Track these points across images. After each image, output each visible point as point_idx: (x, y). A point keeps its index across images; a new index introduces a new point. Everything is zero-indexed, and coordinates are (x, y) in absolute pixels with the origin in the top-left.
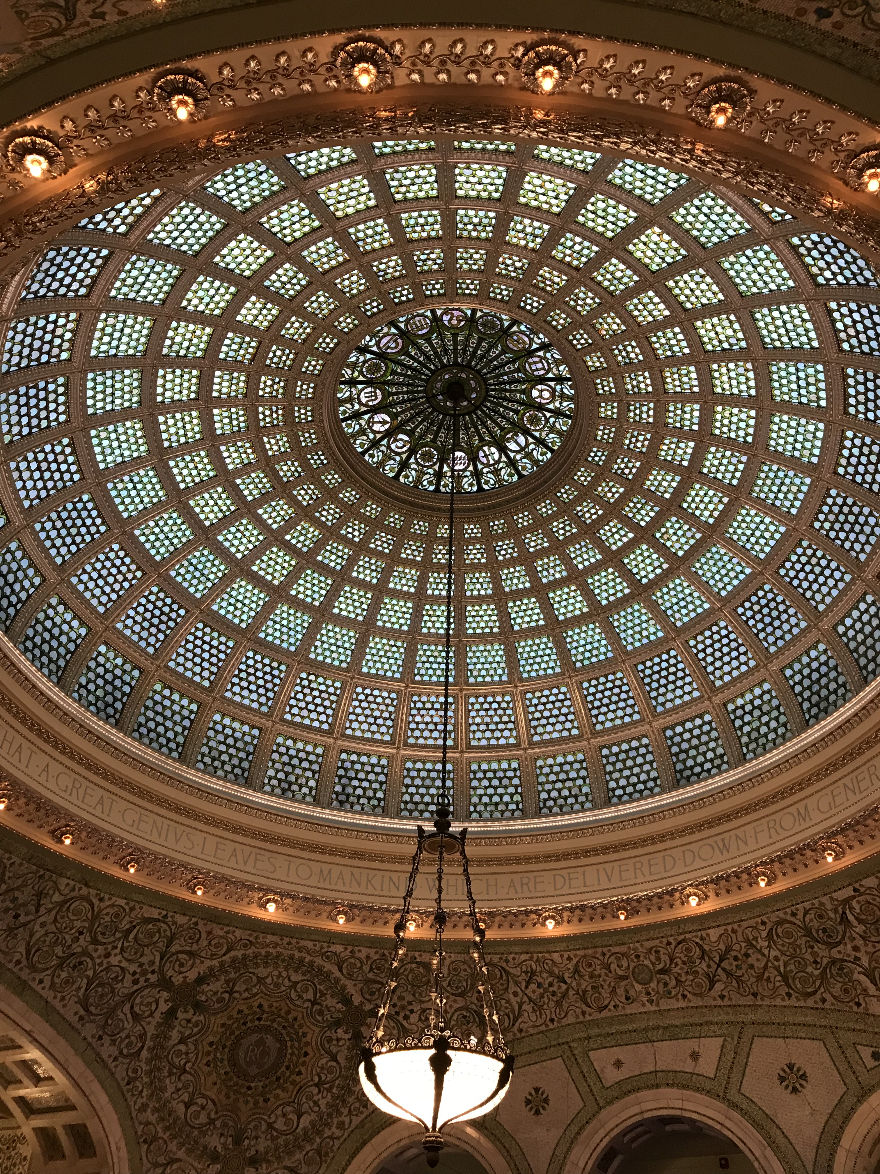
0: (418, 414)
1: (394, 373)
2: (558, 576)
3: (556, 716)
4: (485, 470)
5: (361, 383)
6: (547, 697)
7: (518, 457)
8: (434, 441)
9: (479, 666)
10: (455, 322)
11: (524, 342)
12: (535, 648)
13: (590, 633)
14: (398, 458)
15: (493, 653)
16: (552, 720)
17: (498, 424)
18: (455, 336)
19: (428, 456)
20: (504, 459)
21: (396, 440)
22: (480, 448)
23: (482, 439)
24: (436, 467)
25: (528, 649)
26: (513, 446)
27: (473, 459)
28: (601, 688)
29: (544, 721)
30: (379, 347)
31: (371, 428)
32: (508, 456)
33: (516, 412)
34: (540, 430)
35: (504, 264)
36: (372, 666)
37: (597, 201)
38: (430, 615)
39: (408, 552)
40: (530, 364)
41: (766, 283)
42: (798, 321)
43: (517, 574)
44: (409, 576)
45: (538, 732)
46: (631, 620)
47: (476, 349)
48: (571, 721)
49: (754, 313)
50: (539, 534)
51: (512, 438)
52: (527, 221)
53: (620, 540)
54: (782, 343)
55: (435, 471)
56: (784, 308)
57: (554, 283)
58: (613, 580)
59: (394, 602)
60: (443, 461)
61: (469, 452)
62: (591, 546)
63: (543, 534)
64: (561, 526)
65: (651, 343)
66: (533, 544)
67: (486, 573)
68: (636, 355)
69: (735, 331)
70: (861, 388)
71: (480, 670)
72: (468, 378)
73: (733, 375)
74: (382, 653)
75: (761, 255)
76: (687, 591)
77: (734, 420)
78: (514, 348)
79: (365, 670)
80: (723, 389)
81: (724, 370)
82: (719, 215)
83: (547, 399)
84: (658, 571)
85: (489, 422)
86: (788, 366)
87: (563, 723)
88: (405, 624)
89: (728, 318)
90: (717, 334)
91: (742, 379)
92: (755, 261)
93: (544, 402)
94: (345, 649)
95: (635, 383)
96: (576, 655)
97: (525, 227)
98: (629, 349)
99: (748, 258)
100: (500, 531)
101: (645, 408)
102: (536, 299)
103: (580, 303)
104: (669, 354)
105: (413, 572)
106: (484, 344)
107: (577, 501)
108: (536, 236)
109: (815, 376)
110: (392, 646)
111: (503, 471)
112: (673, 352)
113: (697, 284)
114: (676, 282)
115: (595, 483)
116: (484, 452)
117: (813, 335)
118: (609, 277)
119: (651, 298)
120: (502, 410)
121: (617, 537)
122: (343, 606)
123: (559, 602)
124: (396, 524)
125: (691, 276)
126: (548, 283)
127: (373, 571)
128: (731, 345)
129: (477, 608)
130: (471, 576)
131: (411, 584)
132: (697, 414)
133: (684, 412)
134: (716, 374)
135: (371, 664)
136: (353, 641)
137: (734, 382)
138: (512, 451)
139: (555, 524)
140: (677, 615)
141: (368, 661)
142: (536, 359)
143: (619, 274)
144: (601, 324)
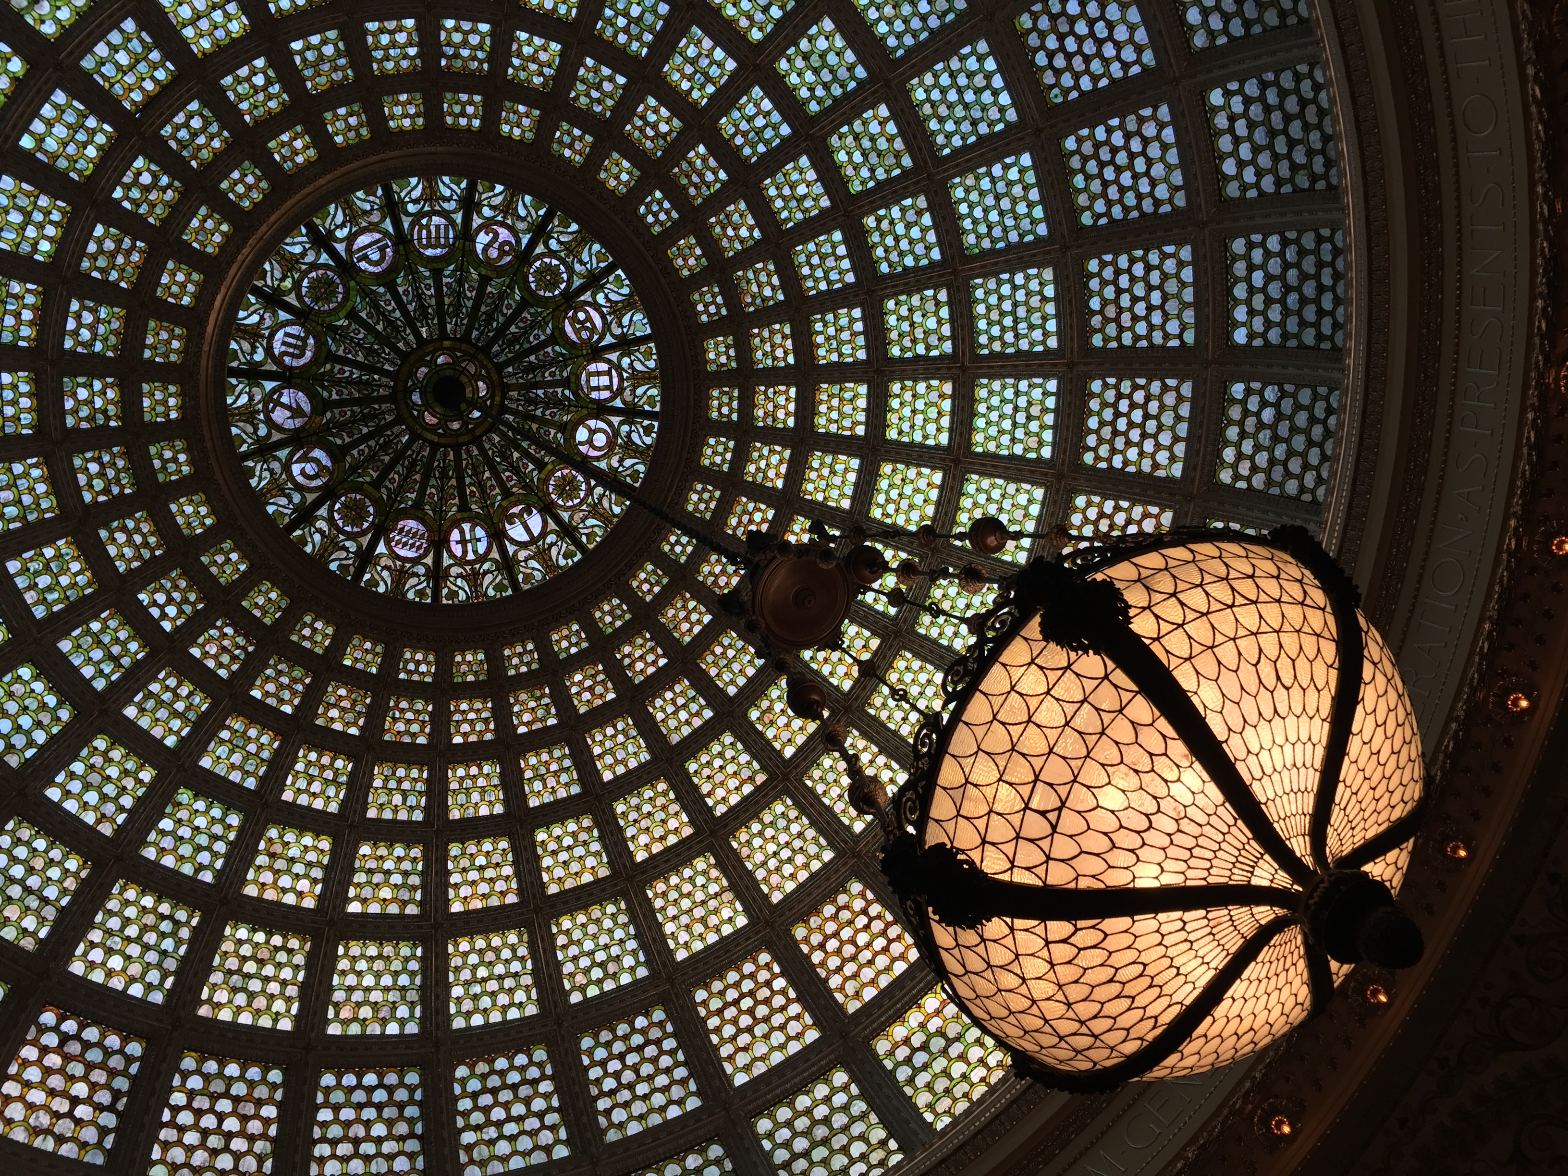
0: (365, 419)
1: (353, 315)
2: (562, 793)
3: (520, 1119)
4: (454, 571)
5: (288, 308)
6: (502, 1073)
8: (377, 484)
9: (358, 996)
10: (494, 253)
11: (593, 329)
12: (490, 956)
13: (608, 923)
14: (297, 498)
15: (396, 965)
16: (511, 1128)
17: (502, 484)
18: (485, 280)
19: (354, 513)
20: (495, 554)
21: (305, 459)
22: (456, 523)
23: (464, 507)
24: (365, 541)
25: (473, 959)
26: (517, 532)
27: (439, 543)
28: (618, 1047)
30: (349, 249)
31: (267, 413)
32: (503, 551)
33: (540, 465)
34: (573, 509)
35: (643, 118)
36: (99, 960)
37: (820, 33)
38: (273, 856)
39: (271, 687)
40: (590, 374)
41: (1005, 230)
42: (1035, 301)
43: (481, 782)
44: (252, 748)
45: (475, 1155)
46: (689, 894)
47: (510, 320)
48: (553, 1128)
49: (975, 288)
50: (543, 696)
51: (520, 515)
52: (707, 43)
53: (688, 723)
54: (1004, 344)
55: (359, 547)
56: (1019, 279)
57: (703, 181)
58: (664, 808)
59: (200, 805)
60: (381, 531)
61: (435, 526)
62: (633, 732)
63: (551, 696)
64: (588, 683)
65: (812, 333)
66: (526, 717)
67: (421, 771)
68: (786, 353)
69: (939, 322)
70: (1108, 414)
71: (359, 1005)
72: (478, 377)
73: (920, 405)
74: (132, 931)
75: (1013, 174)
76: (795, 828)
77: (908, 490)
78: (573, 337)
79: (77, 968)
80: (900, 433)
81: (908, 396)
82: (978, 91)
83: (600, 449)
84: (747, 789)
85: (487, 474)
86: (1004, 387)
87: (533, 1134)
88: (210, 867)
89: (935, 297)
90: (912, 325)
91: (933, 413)
92: (1001, 187)
93: (593, 453)
94: (45, 901)
95: (770, 406)
96: (572, 975)
97: (700, 55)
98: (778, 339)
99: (993, 181)
100: (470, 678)
101: (775, 459)
102: (666, 205)
103: (730, 232)
104: (834, 357)
105: (264, 739)
106: (525, 314)
107: (626, 634)
108: (709, 79)
109: (1042, 402)
110: (163, 917)
111: (488, 578)
112: (841, 355)
113: (908, 226)
114: (879, 220)
115: (664, 599)
116: (462, 532)
117: (1052, 325)
118: (787, 191)
119: (834, 247)
120: (516, 455)
121: (683, 715)
122: (75, 786)
123: (554, 853)
124: (265, 613)
125: (903, 210)
126: (695, 179)
127: (176, 714)
128: (928, 348)
129: (382, 851)
130: (387, 772)
131: (251, 768)
132: (852, 477)
133: (833, 472)
134: (895, 403)
135: (97, 955)
136: (71, 884)
137: (919, 419)
138: (513, 541)
139: (578, 677)
140: (775, 879)
141: (93, 945)
142: (603, 367)
143: (802, 190)
144: (748, 282)
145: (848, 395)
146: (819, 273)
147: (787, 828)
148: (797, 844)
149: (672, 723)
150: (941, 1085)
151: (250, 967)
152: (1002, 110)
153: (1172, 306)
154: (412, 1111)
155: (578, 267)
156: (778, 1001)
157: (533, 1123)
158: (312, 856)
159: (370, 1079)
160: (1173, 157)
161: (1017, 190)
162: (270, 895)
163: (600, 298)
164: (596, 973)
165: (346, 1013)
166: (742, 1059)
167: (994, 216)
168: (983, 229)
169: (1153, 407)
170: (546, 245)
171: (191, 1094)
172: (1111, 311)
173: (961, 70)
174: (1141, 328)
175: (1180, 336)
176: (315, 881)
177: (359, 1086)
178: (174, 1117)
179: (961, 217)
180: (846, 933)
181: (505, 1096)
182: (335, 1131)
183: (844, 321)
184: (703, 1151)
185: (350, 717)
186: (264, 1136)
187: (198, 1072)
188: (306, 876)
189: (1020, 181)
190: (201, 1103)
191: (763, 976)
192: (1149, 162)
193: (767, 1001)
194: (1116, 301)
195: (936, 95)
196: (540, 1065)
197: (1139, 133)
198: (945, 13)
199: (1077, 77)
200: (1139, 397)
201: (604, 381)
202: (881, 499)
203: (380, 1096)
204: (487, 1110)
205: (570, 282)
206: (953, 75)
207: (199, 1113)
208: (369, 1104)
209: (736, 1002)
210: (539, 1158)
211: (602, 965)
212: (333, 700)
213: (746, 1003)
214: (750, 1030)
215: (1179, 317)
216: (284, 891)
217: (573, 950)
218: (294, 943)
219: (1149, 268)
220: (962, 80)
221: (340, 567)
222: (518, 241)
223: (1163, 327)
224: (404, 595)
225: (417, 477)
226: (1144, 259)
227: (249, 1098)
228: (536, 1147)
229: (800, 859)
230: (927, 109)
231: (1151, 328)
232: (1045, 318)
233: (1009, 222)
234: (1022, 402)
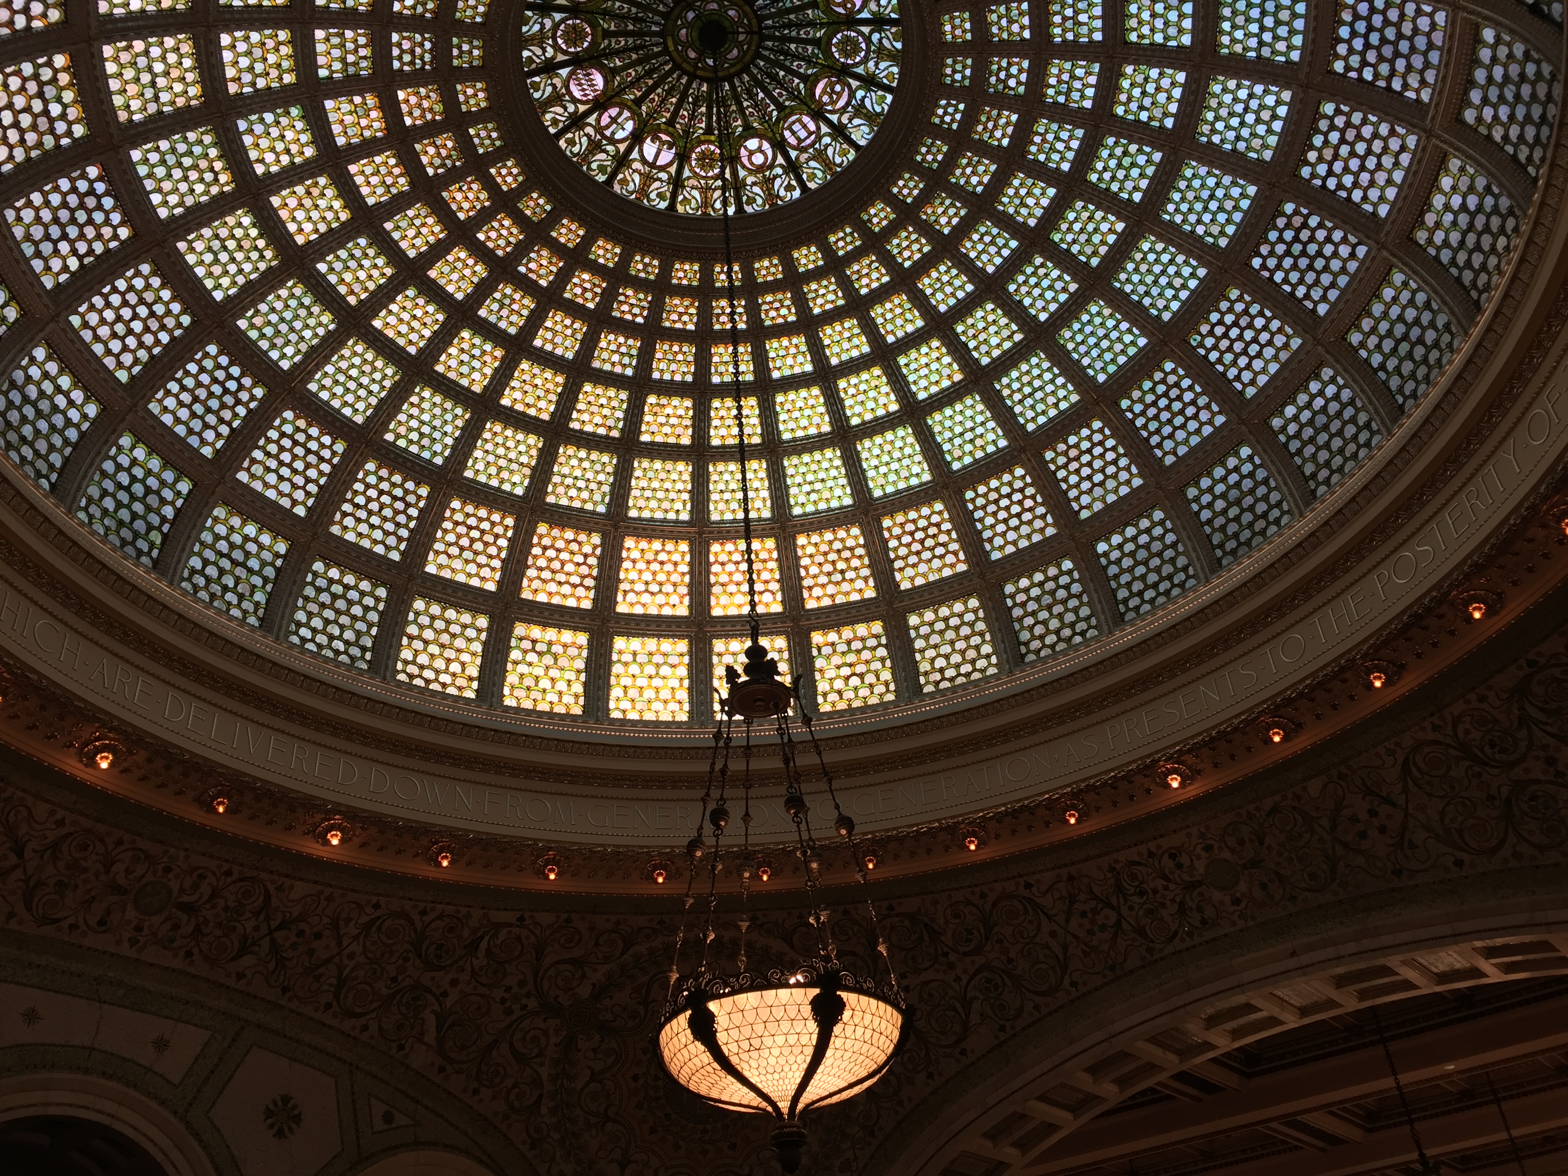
2: (503, 325)
3: (295, 471)
4: (589, 130)
6: (309, 437)
7: (637, 165)
8: (607, 34)
9: (274, 318)
11: (833, 102)
12: (367, 368)
13: (449, 417)
15: (312, 322)
16: (285, 472)
17: (675, 114)
19: (575, 37)
20: (622, 147)
22: (623, 106)
23: (638, 102)
24: (561, 58)
25: (357, 361)
26: (649, 149)
27: (599, 104)
28: (385, 486)
29: (273, 464)
32: (629, 150)
33: (709, 131)
34: (696, 175)
35: (1010, 64)
36: (152, 161)
37: (1148, 154)
38: (309, 193)
39: (413, 100)
40: (799, 121)
41: (1087, 353)
42: (1051, 400)
43: (467, 272)
44: (364, 122)
45: (253, 469)
46: (508, 448)
47: (798, 40)
48: (308, 494)
49: (1036, 355)
50: (556, 264)
51: (663, 143)
52: (1092, 80)
53: (613, 364)
54: (1010, 396)
55: (553, 58)
56: (1060, 381)
57: (992, 132)
58: (547, 391)
59: (299, 125)
60: (577, 62)
61: (610, 93)
62: (579, 336)
63: (560, 269)
64: (587, 285)
65: (935, 266)
66: (533, 265)
67: (442, 231)
68: (909, 258)
69: (998, 345)
70: (1005, 490)
71: (269, 323)
72: (740, 45)
73: (934, 366)
74: (187, 162)
75: (1128, 338)
76: (601, 477)
77: (872, 394)
78: (818, 92)
79: (136, 155)
80: (907, 365)
81: (935, 355)
82: (1170, 285)
83: (752, 163)
84: (602, 431)
85: (674, 100)
86: (982, 412)
87: (295, 486)
88: (267, 166)
89: (1014, 333)
90: (985, 329)
91: (934, 378)
92: (1114, 335)
93: (745, 161)
94: (156, 98)
95: (865, 271)
96: (400, 423)
97: (1081, 79)
98: (915, 247)
99: (1116, 327)
100: (528, 212)
101: (832, 297)
102: (958, 116)
103: (969, 170)
104: (929, 291)
105: (376, 125)
106: (810, 48)
107: (639, 284)
108: (1068, 94)
109: (987, 443)
110: (212, 169)
111: (602, 156)
112: (933, 294)
113: (1051, 287)
114: (1043, 265)
115: (683, 291)
116: (620, 114)
117: (1041, 420)
118: (1023, 192)
119: (1005, 245)
120: (703, 109)
121: (616, 358)
122: (242, 47)
123: (462, 350)
124: (460, 56)
125: (1060, 278)
126: (990, 125)
127: (343, 60)
128: (976, 348)
129: (371, 252)
130: (423, 212)
131: (350, 132)
132: (855, 353)
133: (849, 339)
134: (924, 349)
135: (154, 157)
136: (180, 102)
137: (925, 371)
138: (641, 152)
139: (586, 276)
140: (561, 490)
141: (157, 149)
142: (812, 126)
143: (1030, 201)
144: (942, 203)
145: (909, 316)
146: (980, 247)
147: (597, 472)
148: (593, 486)
149: (605, 355)
150: (529, 682)
151: (231, 244)
152: (1166, 308)
153: (1098, 491)
154: (241, 411)
155: (871, 64)
156: (493, 551)
157: (299, 480)
158: (330, 216)
159: (235, 371)
160: (1194, 440)
161: (1118, 347)
162: (284, 214)
163: (860, 94)
164: (414, 436)
165: (258, 321)
166: (443, 559)
167: (1092, 341)
168: (1079, 338)
169: (1027, 516)
170: (871, 33)
171: (131, 288)
172: (1073, 453)
173: (1178, 265)
174: (1073, 479)
175: (1082, 508)
176: (316, 231)
177: (226, 369)
178: (110, 293)
179: (1078, 319)
180: (564, 556)
181: (299, 451)
182: (189, 382)
183: (957, 283)
184: (375, 586)
185: (437, 161)
186: (149, 349)
187: (146, 278)
188: (315, 223)
189: (1126, 346)
190: (132, 298)
191: (499, 530)
192: (1183, 426)
193: (486, 544)
194: (1082, 453)
195: (1151, 257)
196: (334, 453)
197: (1199, 409)
198: (1210, 235)
199: (1215, 347)
200: (1029, 503)
201: (803, 134)
202: (854, 380)
203: (232, 385)
204: (282, 449)
205: (857, 65)
206: (1172, 261)
207: (125, 303)
208: (222, 384)
209: (470, 528)
210: (286, 502)
211: (422, 435)
212: (439, 143)
213: (475, 534)
214: (462, 549)
215: (1094, 500)
216: (294, 219)
217: (415, 411)
218: (268, 254)
219: (1115, 462)
220: (1172, 270)
221: (529, 58)
222: (860, 11)
223: (1082, 493)
224: (545, 112)
225: (634, 56)
226: (1119, 456)
227: (160, 319)
228: (289, 496)
229: (585, 495)
230: (1138, 256)
231: (1077, 485)
232: (1044, 413)
233: (1095, 353)
234: (979, 430)
